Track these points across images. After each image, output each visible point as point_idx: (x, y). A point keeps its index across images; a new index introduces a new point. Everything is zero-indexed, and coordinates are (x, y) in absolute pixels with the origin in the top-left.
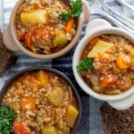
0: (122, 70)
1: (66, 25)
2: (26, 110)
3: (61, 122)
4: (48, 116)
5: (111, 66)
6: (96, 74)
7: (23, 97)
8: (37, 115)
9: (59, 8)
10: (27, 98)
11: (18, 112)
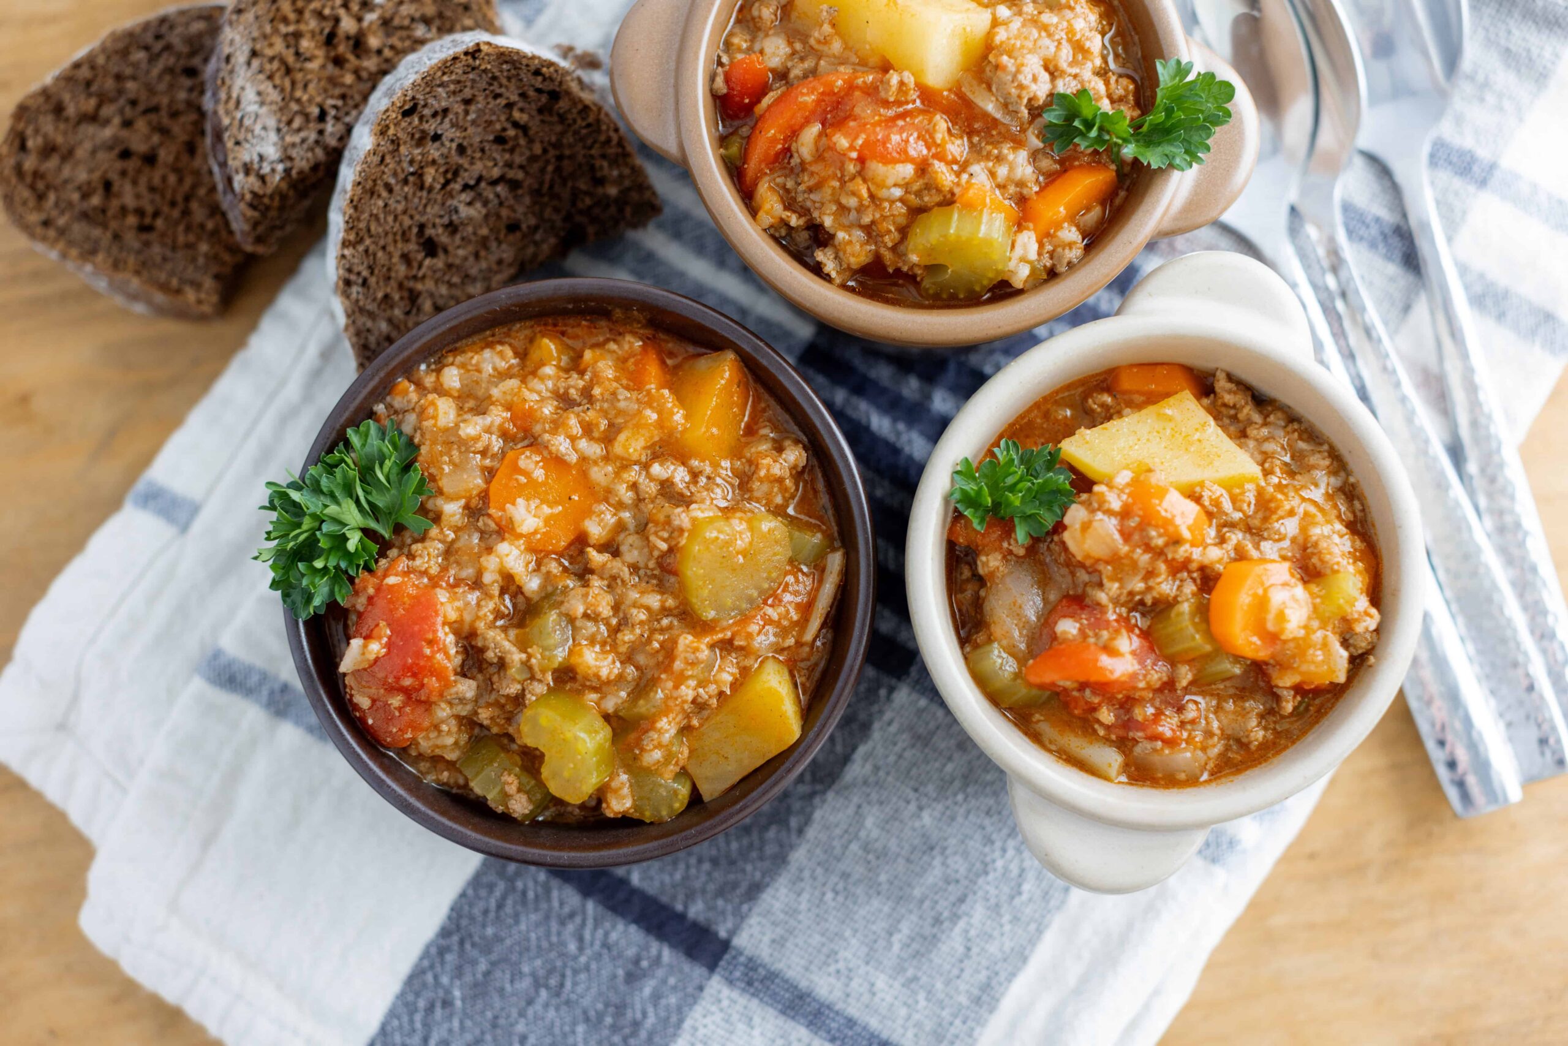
0: (1221, 649)
1: (1051, 179)
2: (505, 530)
3: (667, 727)
4: (610, 643)
5: (1166, 587)
6: (1044, 581)
7: (534, 443)
8: (550, 597)
9: (1079, 48)
10: (556, 462)
11: (452, 510)
